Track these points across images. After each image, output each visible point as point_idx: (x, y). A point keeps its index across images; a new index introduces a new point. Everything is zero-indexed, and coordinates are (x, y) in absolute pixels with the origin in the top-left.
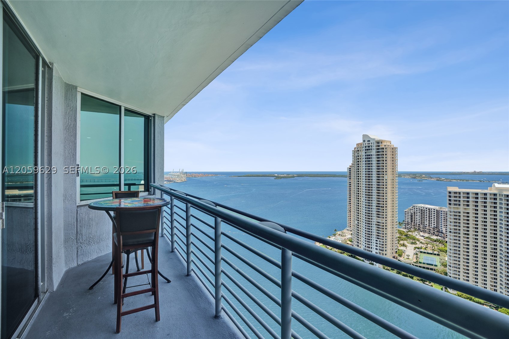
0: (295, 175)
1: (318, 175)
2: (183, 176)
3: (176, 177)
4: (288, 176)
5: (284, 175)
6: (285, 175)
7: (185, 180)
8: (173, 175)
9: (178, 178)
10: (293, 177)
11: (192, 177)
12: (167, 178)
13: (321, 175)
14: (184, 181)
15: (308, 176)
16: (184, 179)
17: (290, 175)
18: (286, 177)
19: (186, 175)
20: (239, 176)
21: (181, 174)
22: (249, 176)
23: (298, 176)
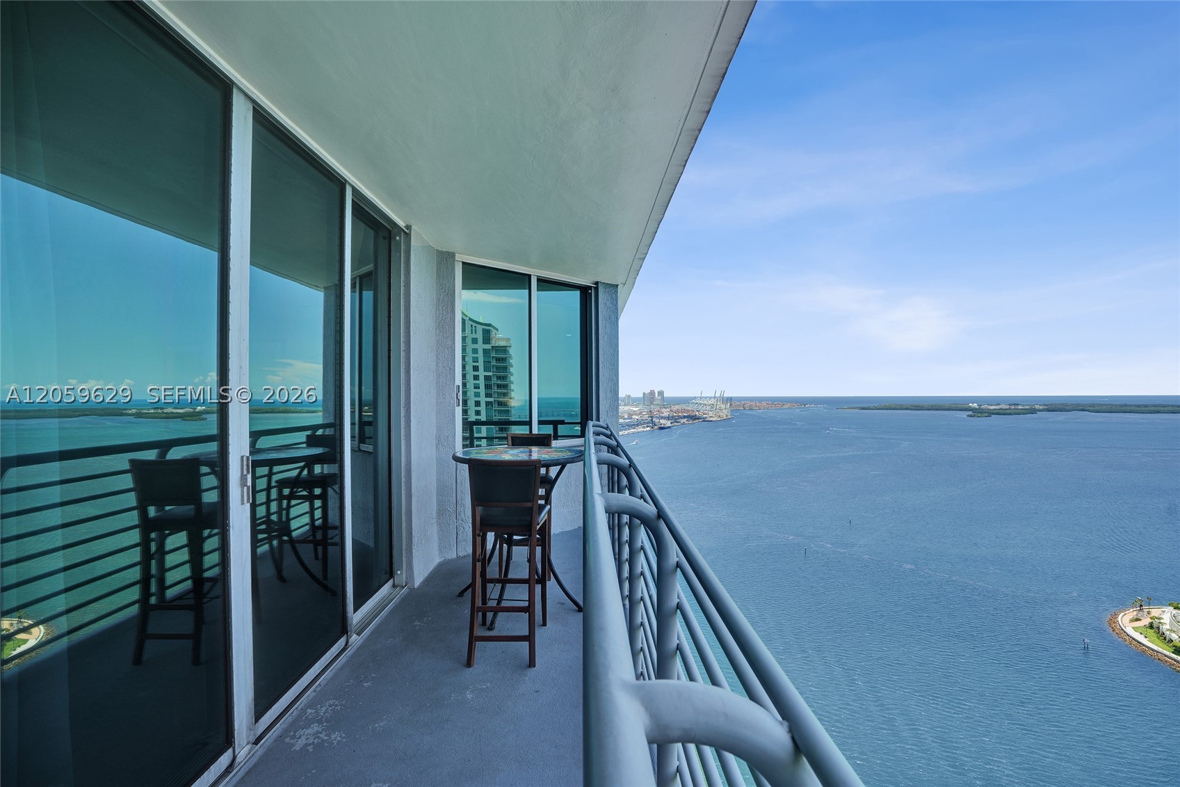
0: (1037, 407)
1: (1126, 405)
2: (723, 406)
3: (708, 408)
4: (1013, 407)
5: (999, 404)
6: (1004, 406)
7: (727, 416)
8: (701, 404)
9: (711, 411)
10: (1033, 411)
11: (745, 409)
12: (688, 411)
13: (1138, 406)
14: (725, 417)
15: (1088, 411)
16: (725, 413)
17: (1020, 407)
18: (1008, 411)
19: (729, 404)
20: (863, 409)
21: (719, 403)
22: (891, 409)
23: (1049, 410)
